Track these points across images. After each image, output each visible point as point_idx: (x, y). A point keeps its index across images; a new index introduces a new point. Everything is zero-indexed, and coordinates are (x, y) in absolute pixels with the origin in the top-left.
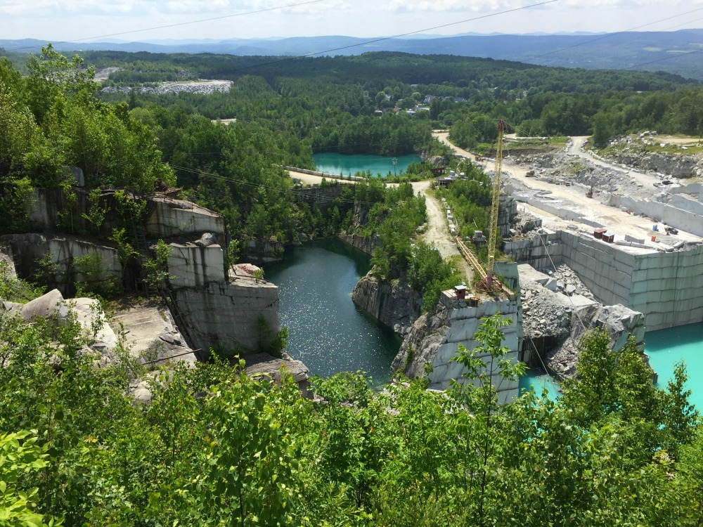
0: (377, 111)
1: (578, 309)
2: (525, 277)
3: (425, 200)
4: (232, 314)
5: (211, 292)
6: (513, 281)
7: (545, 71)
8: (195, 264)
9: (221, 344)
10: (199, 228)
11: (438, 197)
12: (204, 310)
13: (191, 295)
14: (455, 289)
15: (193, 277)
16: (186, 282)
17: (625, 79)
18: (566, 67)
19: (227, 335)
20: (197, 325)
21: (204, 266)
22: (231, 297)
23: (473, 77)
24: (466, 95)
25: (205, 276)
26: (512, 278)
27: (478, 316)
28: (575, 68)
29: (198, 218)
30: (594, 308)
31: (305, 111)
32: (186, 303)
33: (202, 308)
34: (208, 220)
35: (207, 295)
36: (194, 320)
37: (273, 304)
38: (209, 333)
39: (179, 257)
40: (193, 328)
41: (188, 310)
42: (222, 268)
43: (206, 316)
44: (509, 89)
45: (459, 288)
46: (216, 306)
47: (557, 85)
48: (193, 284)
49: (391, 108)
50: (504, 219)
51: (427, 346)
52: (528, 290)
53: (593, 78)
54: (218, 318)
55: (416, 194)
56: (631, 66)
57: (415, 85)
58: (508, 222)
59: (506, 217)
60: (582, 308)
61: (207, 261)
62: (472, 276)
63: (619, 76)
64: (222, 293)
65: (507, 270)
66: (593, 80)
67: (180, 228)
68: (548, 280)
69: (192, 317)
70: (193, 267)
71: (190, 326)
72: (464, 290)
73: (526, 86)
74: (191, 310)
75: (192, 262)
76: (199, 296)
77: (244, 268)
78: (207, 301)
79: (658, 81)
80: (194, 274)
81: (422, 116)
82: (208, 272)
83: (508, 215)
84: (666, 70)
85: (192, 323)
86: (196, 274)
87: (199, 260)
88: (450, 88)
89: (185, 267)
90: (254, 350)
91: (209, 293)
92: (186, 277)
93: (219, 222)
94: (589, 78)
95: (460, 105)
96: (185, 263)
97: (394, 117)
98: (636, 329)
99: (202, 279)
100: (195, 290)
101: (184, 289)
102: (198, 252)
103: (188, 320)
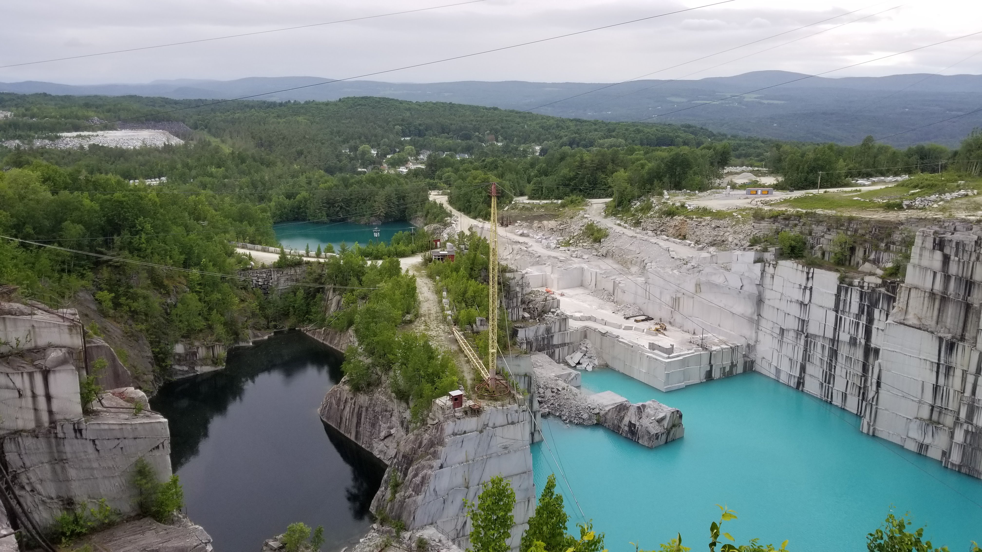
0: (359, 170)
1: (607, 409)
2: (543, 371)
3: (415, 281)
4: (95, 465)
5: (60, 435)
6: (527, 378)
7: (560, 124)
8: (34, 396)
9: (79, 511)
10: (42, 342)
11: (431, 276)
12: (50, 462)
13: (28, 442)
14: (450, 395)
15: (31, 415)
16: (20, 425)
17: (648, 132)
18: (585, 118)
19: (89, 497)
20: (39, 487)
21: (49, 398)
22: (94, 441)
23: (477, 129)
24: (468, 150)
25: (50, 412)
26: (526, 375)
27: (479, 429)
28: (592, 119)
29: (39, 328)
30: (625, 406)
31: (264, 167)
32: (19, 455)
33: (46, 460)
34: (56, 330)
35: (53, 441)
36: (33, 479)
37: (161, 446)
38: (59, 497)
39: (8, 388)
40: (32, 491)
41: (24, 466)
42: (78, 398)
43: (54, 471)
44: (519, 143)
45: (455, 393)
46: (69, 456)
47: (574, 139)
48: (31, 425)
49: (379, 166)
50: (515, 300)
51: (416, 475)
52: (547, 388)
53: (614, 131)
54: (72, 473)
55: (403, 272)
56: (655, 119)
57: (408, 138)
58: (519, 304)
59: (517, 297)
60: (611, 407)
61: (53, 391)
62: (472, 376)
63: (641, 128)
64: (78, 435)
65: (519, 366)
66: (614, 134)
67: (11, 344)
68: (570, 374)
69: (31, 475)
70: (30, 400)
71: (28, 488)
72: (460, 396)
73: (538, 141)
74: (28, 464)
75: (29, 393)
76: (42, 444)
77: (121, 395)
78: (55, 450)
79: (683, 135)
80: (32, 411)
81: (416, 173)
82: (55, 406)
83: (520, 295)
84: (692, 123)
85: (30, 484)
86: (36, 410)
87: (40, 389)
88: (449, 142)
89: (18, 401)
90: (133, 514)
91: (56, 437)
92: (19, 415)
93: (74, 331)
94: (609, 131)
95: (463, 161)
96: (17, 395)
97: (381, 176)
98: (674, 429)
99: (45, 418)
100: (33, 433)
101: (17, 433)
102: (38, 378)
103: (23, 479)
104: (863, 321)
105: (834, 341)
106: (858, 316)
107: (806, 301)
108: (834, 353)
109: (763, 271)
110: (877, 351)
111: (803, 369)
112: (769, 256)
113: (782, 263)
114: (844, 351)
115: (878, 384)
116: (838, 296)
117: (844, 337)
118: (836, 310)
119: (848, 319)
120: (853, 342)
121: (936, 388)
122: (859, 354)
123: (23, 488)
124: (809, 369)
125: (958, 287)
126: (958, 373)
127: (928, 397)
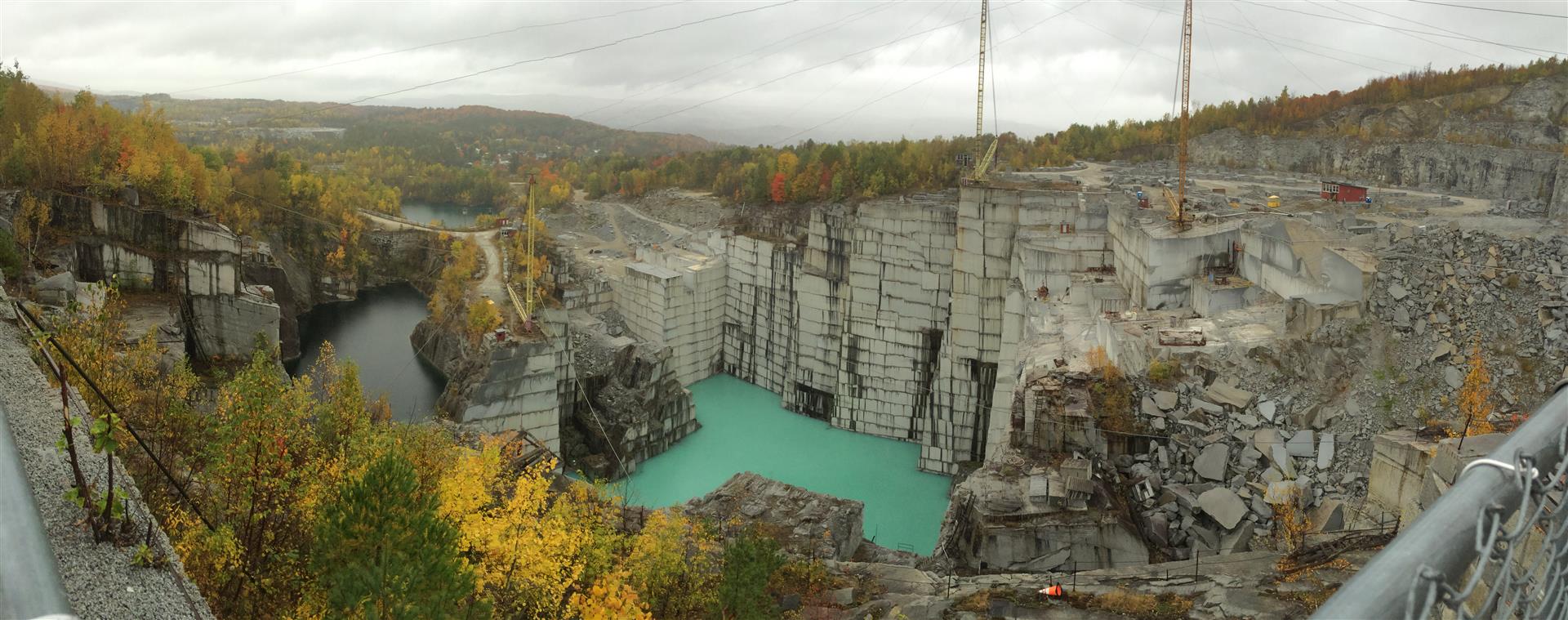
1: (622, 349)
4: (237, 323)
5: (221, 302)
8: (211, 277)
10: (219, 248)
11: (499, 246)
12: (214, 316)
13: (204, 301)
15: (208, 288)
16: (203, 291)
20: (207, 328)
21: (218, 279)
22: (237, 309)
25: (218, 288)
29: (220, 239)
32: (200, 308)
33: (212, 314)
34: (228, 242)
35: (217, 304)
36: (204, 323)
37: (274, 322)
38: (217, 337)
39: (199, 270)
41: (201, 315)
42: (232, 283)
43: (216, 321)
46: (224, 314)
48: (208, 293)
51: (468, 386)
54: (225, 324)
60: (624, 347)
61: (221, 276)
64: (231, 304)
69: (204, 321)
70: (208, 279)
71: (202, 328)
72: (504, 333)
74: (203, 314)
75: (208, 275)
76: (211, 304)
78: (217, 309)
80: (209, 285)
82: (221, 285)
85: (202, 325)
86: (211, 285)
87: (214, 274)
89: (203, 280)
91: (219, 303)
92: (203, 286)
96: (203, 275)
99: (215, 291)
100: (208, 298)
101: (200, 296)
102: (214, 267)
103: (200, 322)
104: (788, 273)
105: (772, 289)
106: (785, 270)
107: (755, 262)
108: (773, 297)
109: (727, 244)
110: (796, 292)
111: (755, 309)
112: (730, 233)
113: (739, 237)
114: (778, 295)
115: (798, 316)
116: (772, 258)
117: (778, 286)
118: (772, 268)
119: (780, 272)
120: (783, 288)
121: (831, 313)
122: (787, 296)
123: (199, 327)
124: (759, 310)
125: (836, 244)
126: (841, 301)
127: (827, 320)
